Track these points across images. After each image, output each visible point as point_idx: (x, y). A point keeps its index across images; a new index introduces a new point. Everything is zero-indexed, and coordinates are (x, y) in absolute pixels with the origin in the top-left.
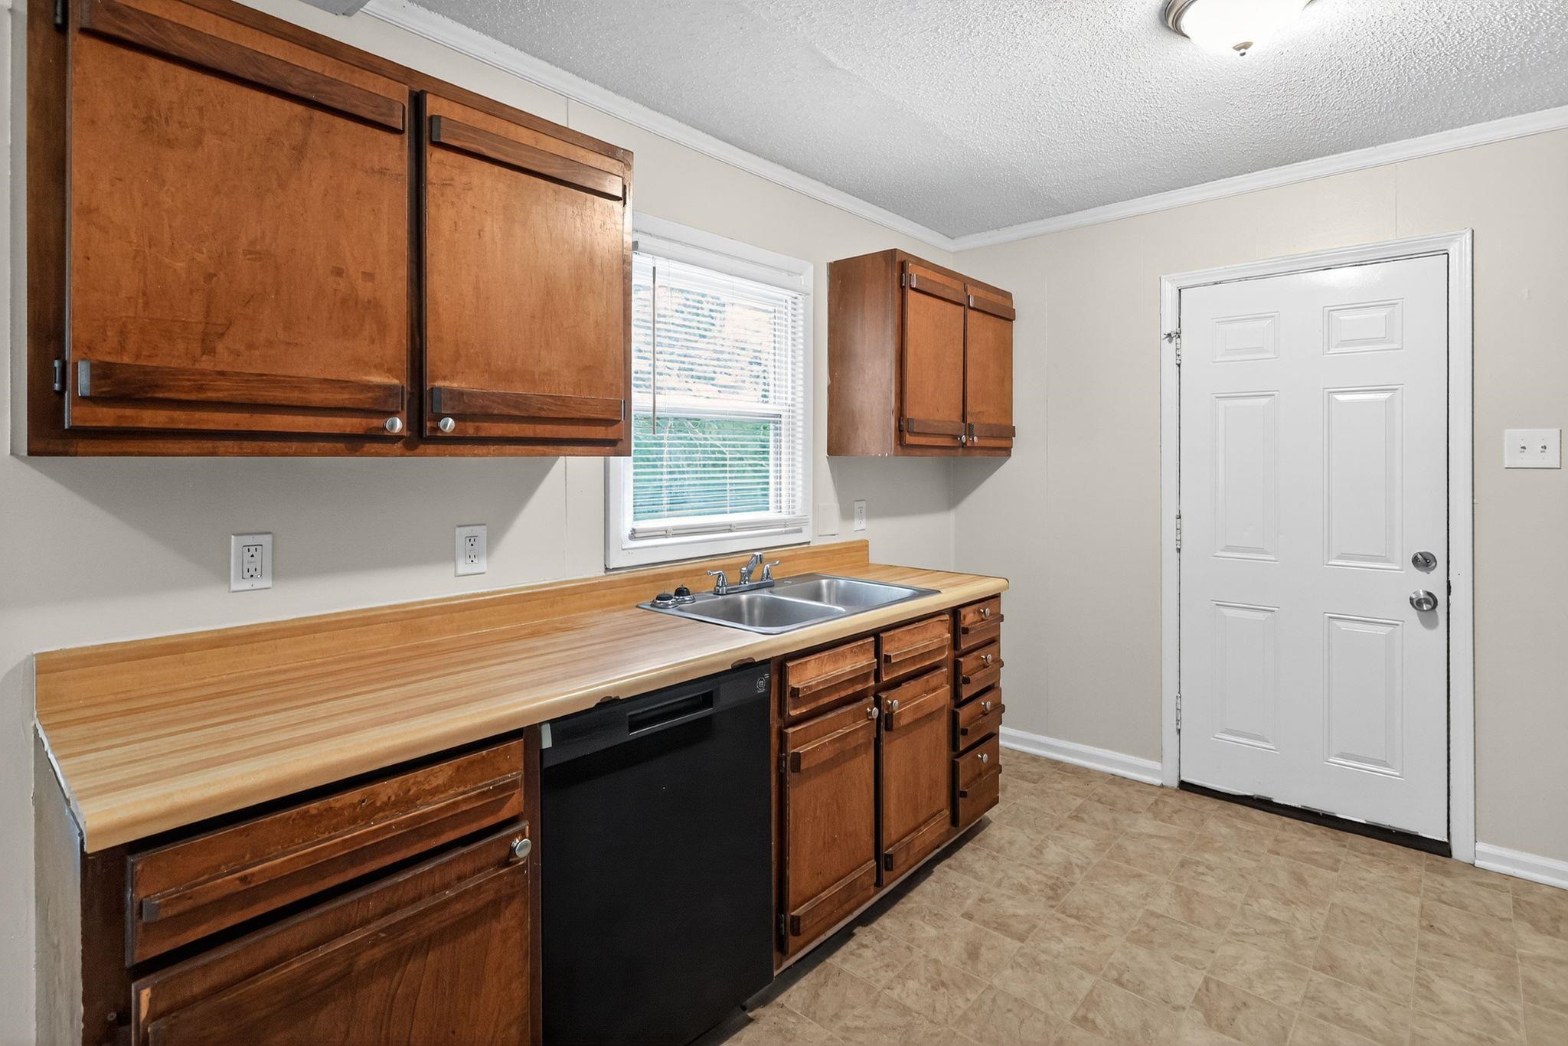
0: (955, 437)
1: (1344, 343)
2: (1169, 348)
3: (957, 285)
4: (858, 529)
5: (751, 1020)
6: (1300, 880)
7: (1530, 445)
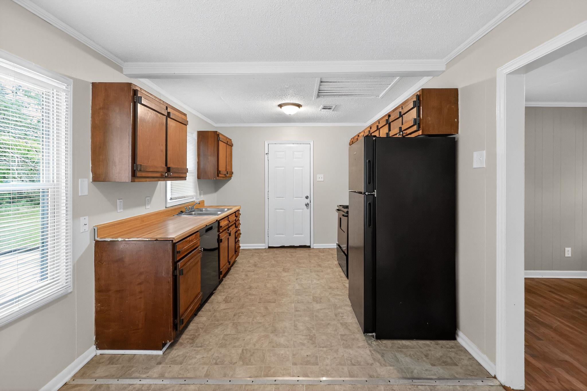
0: (225, 175)
1: (296, 158)
2: (266, 156)
3: (225, 139)
4: (202, 198)
5: (214, 293)
6: (292, 255)
7: (320, 177)
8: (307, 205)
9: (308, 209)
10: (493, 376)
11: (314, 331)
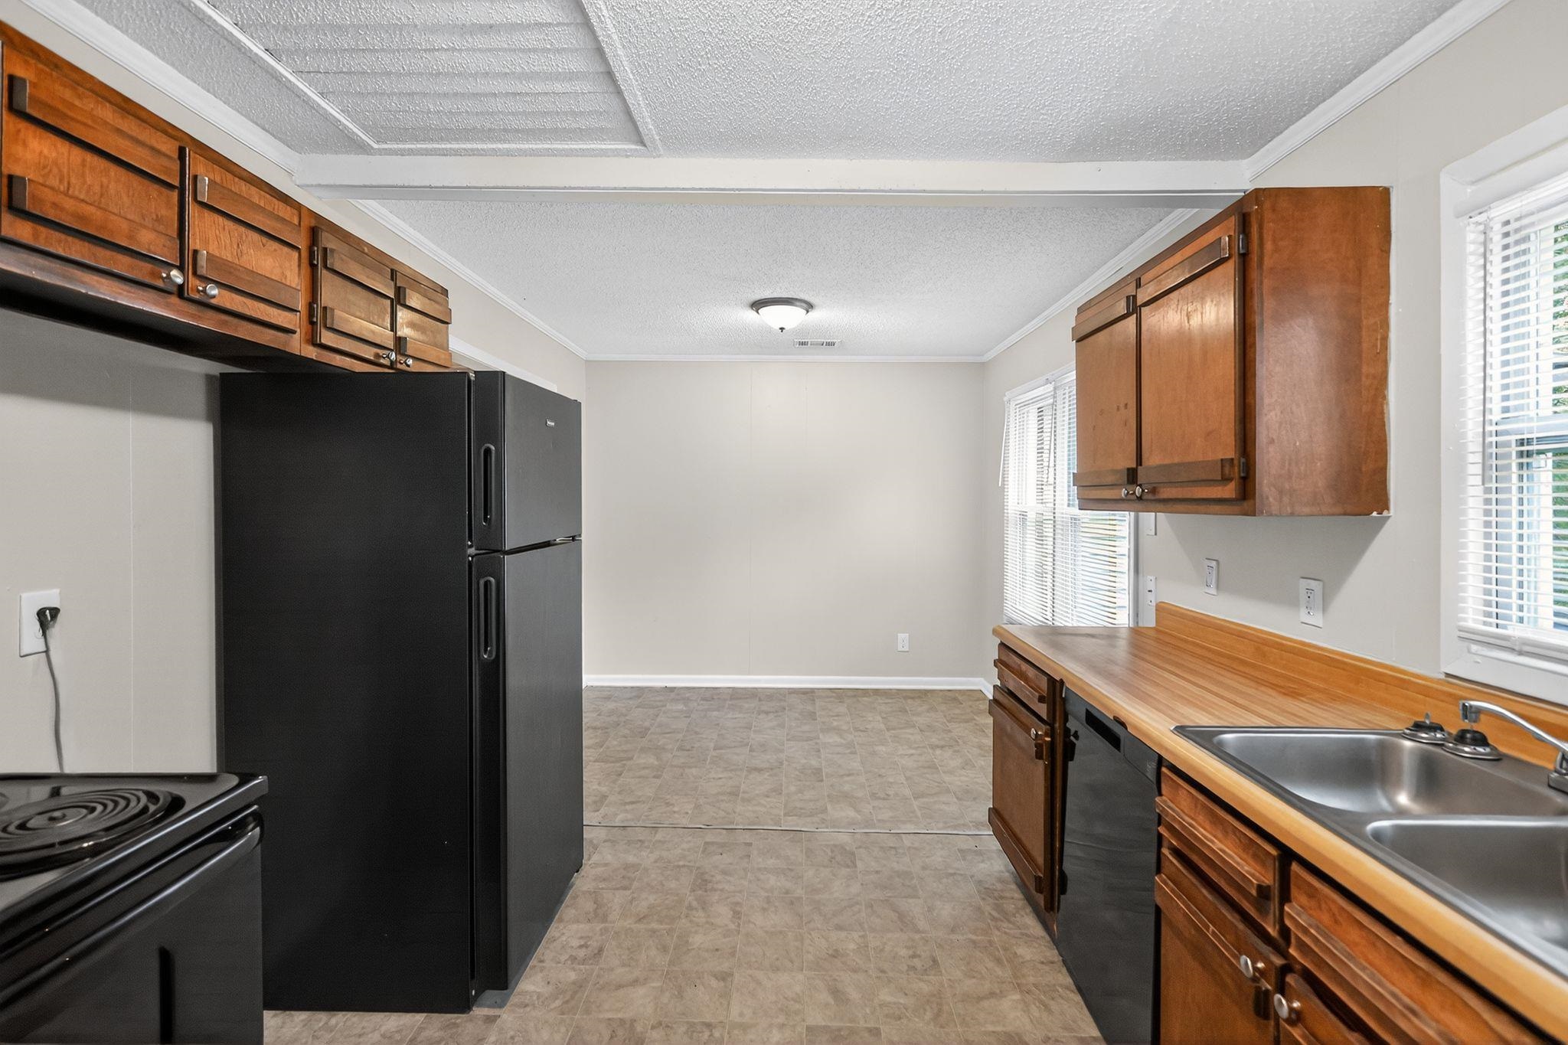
11: (692, 899)
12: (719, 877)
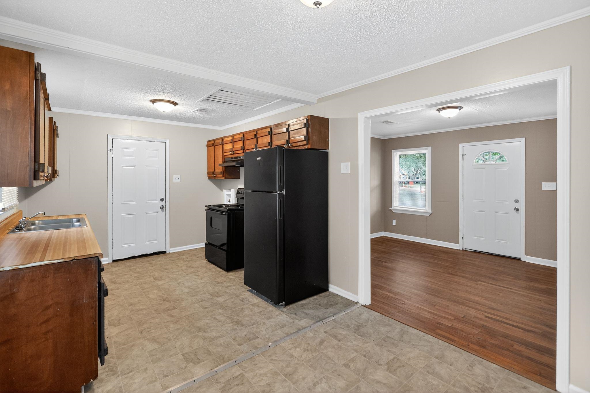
2: (110, 153)
7: (177, 178)
8: (162, 208)
9: (163, 211)
10: (357, 302)
11: (235, 318)
12: (235, 327)
